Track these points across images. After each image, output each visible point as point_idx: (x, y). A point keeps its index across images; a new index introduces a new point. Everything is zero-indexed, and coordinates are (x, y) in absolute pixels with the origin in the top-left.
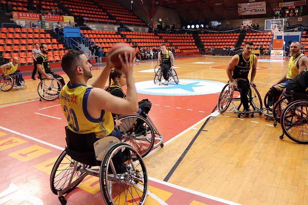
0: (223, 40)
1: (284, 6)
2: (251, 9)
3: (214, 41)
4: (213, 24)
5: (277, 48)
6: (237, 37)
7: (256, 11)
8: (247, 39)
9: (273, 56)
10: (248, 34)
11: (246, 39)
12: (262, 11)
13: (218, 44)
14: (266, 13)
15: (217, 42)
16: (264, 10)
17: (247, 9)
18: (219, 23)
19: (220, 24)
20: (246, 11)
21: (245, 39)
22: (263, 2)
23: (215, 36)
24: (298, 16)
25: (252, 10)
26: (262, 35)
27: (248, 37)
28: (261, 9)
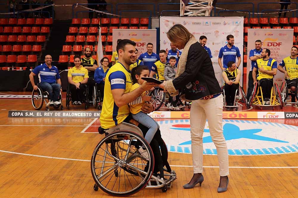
21: (68, 34)
26: (117, 25)
27: (79, 30)
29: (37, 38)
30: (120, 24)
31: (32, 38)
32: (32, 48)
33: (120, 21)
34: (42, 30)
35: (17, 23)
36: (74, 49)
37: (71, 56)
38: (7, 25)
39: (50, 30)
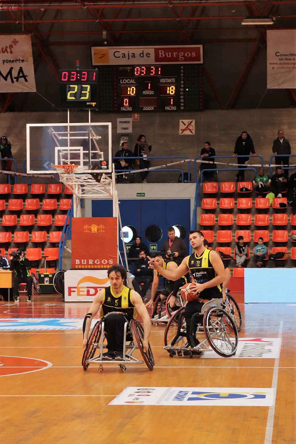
1: (113, 61)
5: (91, 262)
9: (74, 297)
12: (17, 79)
14: (34, 90)
16: (24, 77)
22: (17, 37)
24: (178, 110)
26: (23, 197)
28: (12, 68)
30: (28, 195)
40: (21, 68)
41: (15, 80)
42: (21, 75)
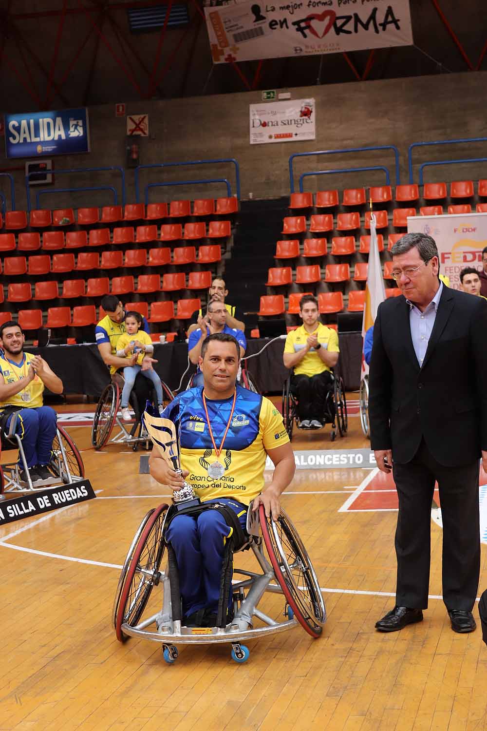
0: (107, 260)
2: (301, 14)
3: (36, 265)
4: (19, 139)
6: (217, 229)
7: (339, 30)
8: (300, 237)
10: (299, 202)
11: (291, 237)
12: (384, 25)
13: (69, 288)
14: (410, 42)
15: (61, 277)
16: (395, 22)
17: (271, 16)
18: (66, 127)
19: (76, 133)
20: (265, 25)
21: (281, 238)
23: (40, 230)
25: (314, 23)
26: (414, 205)
27: (310, 225)
28: (375, 10)
29: (200, 254)
30: (422, 201)
31: (186, 254)
32: (187, 281)
33: (421, 193)
34: (211, 231)
35: (146, 216)
36: (299, 277)
37: (291, 296)
38: (119, 224)
39: (232, 229)
40: (390, 8)
41: (380, 28)
42: (390, 19)
